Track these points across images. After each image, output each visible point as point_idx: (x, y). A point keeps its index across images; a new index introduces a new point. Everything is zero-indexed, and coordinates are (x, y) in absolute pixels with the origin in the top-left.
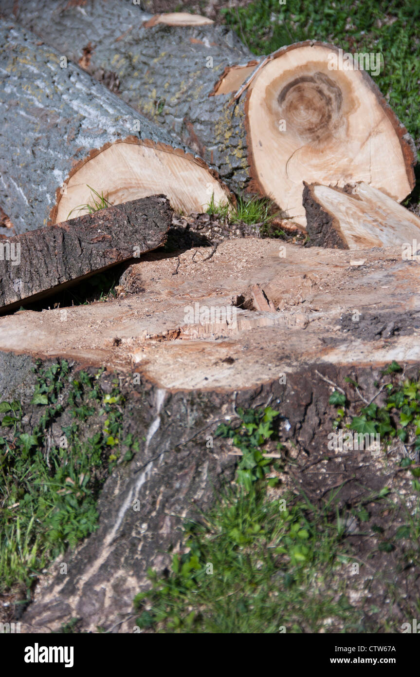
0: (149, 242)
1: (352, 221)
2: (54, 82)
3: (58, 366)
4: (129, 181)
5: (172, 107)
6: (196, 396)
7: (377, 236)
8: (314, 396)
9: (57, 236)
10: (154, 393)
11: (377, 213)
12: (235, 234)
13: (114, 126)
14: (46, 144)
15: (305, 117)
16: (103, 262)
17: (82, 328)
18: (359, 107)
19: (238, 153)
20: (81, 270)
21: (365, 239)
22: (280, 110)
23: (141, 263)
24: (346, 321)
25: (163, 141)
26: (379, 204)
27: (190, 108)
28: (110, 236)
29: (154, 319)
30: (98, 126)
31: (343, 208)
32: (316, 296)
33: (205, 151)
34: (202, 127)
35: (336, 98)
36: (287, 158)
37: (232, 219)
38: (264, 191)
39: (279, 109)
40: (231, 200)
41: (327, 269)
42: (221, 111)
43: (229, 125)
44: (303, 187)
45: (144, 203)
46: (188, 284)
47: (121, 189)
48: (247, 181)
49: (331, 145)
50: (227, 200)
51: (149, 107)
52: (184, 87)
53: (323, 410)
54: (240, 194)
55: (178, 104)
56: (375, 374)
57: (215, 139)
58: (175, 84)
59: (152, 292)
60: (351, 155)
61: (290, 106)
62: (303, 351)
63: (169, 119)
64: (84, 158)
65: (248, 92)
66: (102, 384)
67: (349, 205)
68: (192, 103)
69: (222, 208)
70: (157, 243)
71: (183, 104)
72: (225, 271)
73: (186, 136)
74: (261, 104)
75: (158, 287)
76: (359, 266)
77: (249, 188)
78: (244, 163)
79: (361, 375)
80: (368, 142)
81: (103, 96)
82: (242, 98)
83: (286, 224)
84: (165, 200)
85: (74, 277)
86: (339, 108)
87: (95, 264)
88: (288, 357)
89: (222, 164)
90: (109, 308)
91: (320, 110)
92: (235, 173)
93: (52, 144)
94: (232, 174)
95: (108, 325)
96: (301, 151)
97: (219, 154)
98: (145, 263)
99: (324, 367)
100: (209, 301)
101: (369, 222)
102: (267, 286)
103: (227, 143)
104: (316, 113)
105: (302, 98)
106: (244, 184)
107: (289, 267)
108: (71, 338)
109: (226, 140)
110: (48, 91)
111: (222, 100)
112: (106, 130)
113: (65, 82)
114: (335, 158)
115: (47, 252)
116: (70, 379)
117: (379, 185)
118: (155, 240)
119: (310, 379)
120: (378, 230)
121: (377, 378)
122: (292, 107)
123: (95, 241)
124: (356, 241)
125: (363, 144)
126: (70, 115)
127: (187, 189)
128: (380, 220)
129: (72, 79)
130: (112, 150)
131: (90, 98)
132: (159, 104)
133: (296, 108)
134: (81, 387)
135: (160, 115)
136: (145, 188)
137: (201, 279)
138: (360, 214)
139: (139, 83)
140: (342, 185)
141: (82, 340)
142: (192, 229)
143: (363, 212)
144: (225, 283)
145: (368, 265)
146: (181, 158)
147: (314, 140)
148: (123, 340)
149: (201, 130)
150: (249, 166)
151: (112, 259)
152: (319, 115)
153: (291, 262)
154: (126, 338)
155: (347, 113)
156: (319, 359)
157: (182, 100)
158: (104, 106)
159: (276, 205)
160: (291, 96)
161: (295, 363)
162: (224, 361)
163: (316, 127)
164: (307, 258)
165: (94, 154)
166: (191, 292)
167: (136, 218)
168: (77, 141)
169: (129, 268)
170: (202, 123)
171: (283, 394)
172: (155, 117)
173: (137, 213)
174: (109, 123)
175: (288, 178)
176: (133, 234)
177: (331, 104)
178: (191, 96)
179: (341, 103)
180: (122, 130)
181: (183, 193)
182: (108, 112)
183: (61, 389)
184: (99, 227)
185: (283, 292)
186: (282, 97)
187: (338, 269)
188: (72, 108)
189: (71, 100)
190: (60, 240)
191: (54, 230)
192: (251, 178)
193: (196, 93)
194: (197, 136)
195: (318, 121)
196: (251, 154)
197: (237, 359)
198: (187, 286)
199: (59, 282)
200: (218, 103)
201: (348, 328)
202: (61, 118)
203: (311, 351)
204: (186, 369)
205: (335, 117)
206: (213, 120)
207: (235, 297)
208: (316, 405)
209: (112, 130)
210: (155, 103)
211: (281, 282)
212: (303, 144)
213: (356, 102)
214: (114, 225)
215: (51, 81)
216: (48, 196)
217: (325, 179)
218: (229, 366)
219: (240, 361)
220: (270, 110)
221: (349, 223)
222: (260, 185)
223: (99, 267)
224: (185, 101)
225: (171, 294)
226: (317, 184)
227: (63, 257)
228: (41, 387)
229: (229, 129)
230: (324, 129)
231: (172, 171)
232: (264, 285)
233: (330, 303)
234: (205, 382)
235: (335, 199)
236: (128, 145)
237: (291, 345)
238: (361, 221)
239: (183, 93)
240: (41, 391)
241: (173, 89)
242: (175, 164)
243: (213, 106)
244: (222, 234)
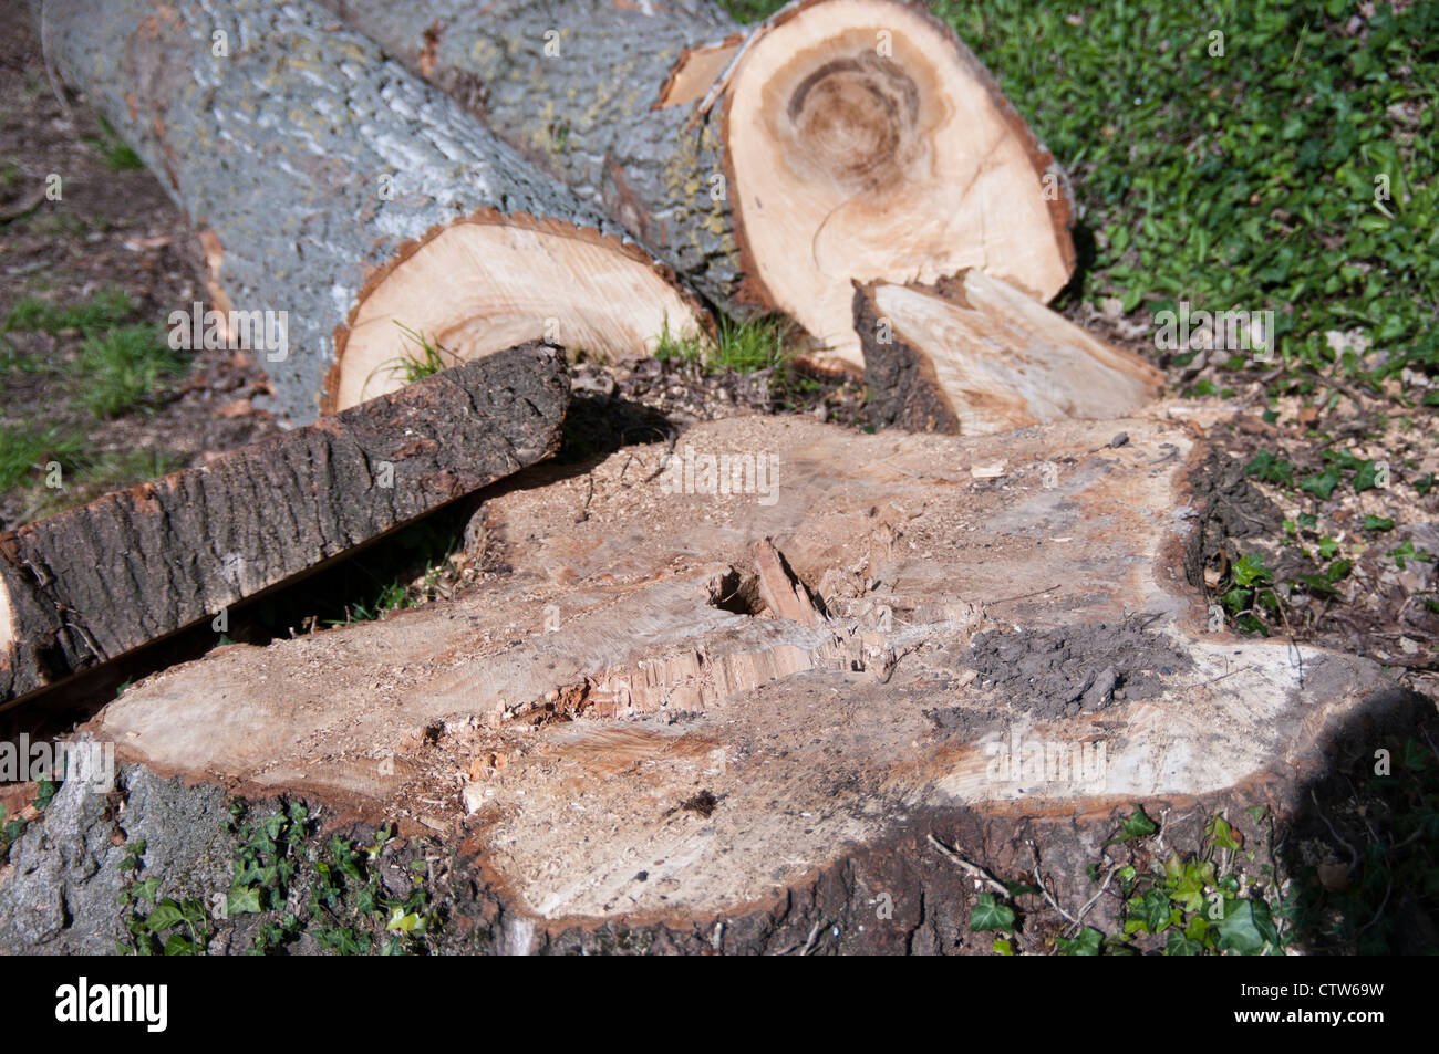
0: (520, 451)
1: (959, 357)
2: (347, 102)
3: (284, 819)
4: (488, 301)
5: (583, 135)
6: (613, 938)
7: (1013, 386)
8: (927, 901)
9: (315, 452)
10: (503, 928)
11: (1007, 333)
12: (716, 398)
13: (450, 188)
14: (321, 229)
15: (846, 141)
16: (421, 501)
17: (355, 692)
18: (953, 115)
19: (713, 224)
20: (372, 525)
21: (990, 396)
22: (794, 131)
23: (508, 496)
24: (986, 655)
25: (554, 214)
26: (1010, 313)
27: (616, 136)
28: (432, 443)
29: (528, 654)
30: (420, 188)
31: (938, 331)
32: (902, 567)
33: (649, 222)
34: (641, 173)
35: (907, 101)
36: (814, 227)
37: (710, 363)
38: (771, 298)
39: (792, 129)
40: (704, 326)
41: (922, 491)
42: (675, 141)
43: (693, 167)
44: (852, 291)
45: (505, 362)
46: (612, 545)
47: (471, 319)
48: (737, 280)
49: (902, 196)
50: (696, 326)
51: (542, 138)
52: (604, 95)
53: (953, 935)
54: (724, 306)
55: (595, 128)
56: (1086, 839)
57: (666, 195)
58: (588, 90)
59: (527, 575)
60: (944, 213)
61: (815, 122)
62: (890, 757)
63: (578, 159)
64: (388, 260)
65: (726, 98)
66: (385, 874)
67: (949, 322)
68: (619, 127)
69: (685, 342)
70: (537, 452)
71: (603, 129)
72: (693, 507)
73: (612, 191)
74: (755, 123)
75: (542, 558)
76: (993, 480)
77: (740, 295)
78: (727, 243)
79: (1049, 844)
80: (976, 186)
81: (443, 123)
82: (715, 112)
83: (822, 360)
84: (552, 352)
85: (357, 540)
86: (914, 120)
87: (404, 507)
88: (852, 784)
89: (684, 247)
90: (426, 626)
91: (875, 126)
92: (712, 265)
93: (332, 229)
94: (704, 267)
95: (419, 679)
96: (841, 212)
97: (676, 227)
98: (518, 494)
99: (950, 818)
100: (657, 592)
101: (994, 356)
102: (788, 542)
103: (691, 203)
104: (869, 133)
105: (837, 104)
106: (729, 287)
107: (837, 488)
108: (328, 722)
109: (689, 197)
110: (335, 120)
111: (677, 117)
112: (434, 199)
113: (369, 99)
114: (912, 221)
115: (295, 489)
116: (312, 855)
117: (1002, 272)
118: (533, 445)
119: (915, 857)
120: (1014, 372)
121: (1094, 852)
122: (818, 124)
123: (401, 456)
124: (972, 404)
125: (967, 190)
126: (370, 167)
127: (609, 309)
128: (1016, 349)
129: (387, 93)
130: (446, 240)
131: (415, 127)
132: (560, 130)
133: (826, 126)
134: (336, 878)
135: (563, 151)
136: (523, 315)
137: (639, 532)
138: (975, 340)
139: (521, 91)
140: (930, 279)
141: (352, 729)
142: (624, 395)
143: (981, 335)
144: (694, 539)
145: (1012, 475)
146: (595, 248)
147: (867, 189)
148: (449, 727)
149: (638, 180)
150: (738, 250)
151: (440, 493)
152: (873, 137)
153: (840, 474)
154: (455, 717)
155: (931, 129)
156: (931, 788)
157: (601, 119)
158: (440, 144)
159: (797, 324)
160: (816, 101)
161: (871, 807)
162: (688, 807)
163: (870, 161)
164: (873, 462)
165: (408, 250)
166: (617, 568)
167: (490, 398)
168: (378, 222)
169: (483, 509)
170: (639, 164)
171: (847, 910)
172: (554, 157)
173: (490, 386)
174: (444, 181)
175: (818, 268)
176: (484, 435)
177: (897, 113)
178: (617, 111)
179: (916, 110)
180: (466, 196)
181: (603, 319)
182: (446, 157)
183: (292, 877)
184: (408, 423)
185: (826, 553)
186: (797, 105)
187: (946, 490)
188: (376, 153)
189: (375, 136)
190: (321, 460)
191: (309, 438)
192: (743, 274)
193: (626, 106)
194: (632, 192)
195: (873, 149)
196: (741, 225)
197: (723, 797)
198: (607, 554)
199: (324, 554)
200: (668, 123)
201: (994, 676)
202: (353, 175)
203: (908, 758)
204: (593, 839)
205: (907, 138)
206: (660, 158)
207: (718, 580)
208: (934, 926)
209: (446, 196)
210: (551, 128)
211: (819, 527)
212: (845, 197)
213: (947, 105)
214: (440, 417)
215: (344, 98)
216: (323, 341)
217: (894, 265)
218: (704, 822)
219: (731, 802)
220: (773, 132)
221: (954, 363)
222: (764, 286)
223: (411, 513)
224: (607, 123)
225: (571, 577)
226: (880, 282)
227: (330, 496)
228: (247, 867)
229: (694, 177)
230: (886, 165)
231: (576, 275)
232: (782, 540)
233: (939, 589)
234: (640, 887)
235: (921, 311)
236: (478, 227)
237: (858, 739)
238: (979, 355)
239: (602, 107)
240: (248, 880)
241: (584, 100)
242: (583, 260)
243: (660, 130)
244: (689, 401)
